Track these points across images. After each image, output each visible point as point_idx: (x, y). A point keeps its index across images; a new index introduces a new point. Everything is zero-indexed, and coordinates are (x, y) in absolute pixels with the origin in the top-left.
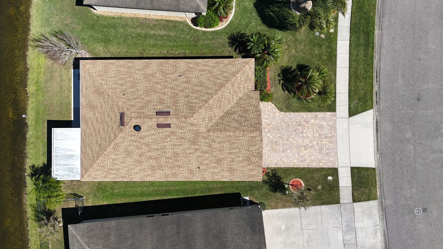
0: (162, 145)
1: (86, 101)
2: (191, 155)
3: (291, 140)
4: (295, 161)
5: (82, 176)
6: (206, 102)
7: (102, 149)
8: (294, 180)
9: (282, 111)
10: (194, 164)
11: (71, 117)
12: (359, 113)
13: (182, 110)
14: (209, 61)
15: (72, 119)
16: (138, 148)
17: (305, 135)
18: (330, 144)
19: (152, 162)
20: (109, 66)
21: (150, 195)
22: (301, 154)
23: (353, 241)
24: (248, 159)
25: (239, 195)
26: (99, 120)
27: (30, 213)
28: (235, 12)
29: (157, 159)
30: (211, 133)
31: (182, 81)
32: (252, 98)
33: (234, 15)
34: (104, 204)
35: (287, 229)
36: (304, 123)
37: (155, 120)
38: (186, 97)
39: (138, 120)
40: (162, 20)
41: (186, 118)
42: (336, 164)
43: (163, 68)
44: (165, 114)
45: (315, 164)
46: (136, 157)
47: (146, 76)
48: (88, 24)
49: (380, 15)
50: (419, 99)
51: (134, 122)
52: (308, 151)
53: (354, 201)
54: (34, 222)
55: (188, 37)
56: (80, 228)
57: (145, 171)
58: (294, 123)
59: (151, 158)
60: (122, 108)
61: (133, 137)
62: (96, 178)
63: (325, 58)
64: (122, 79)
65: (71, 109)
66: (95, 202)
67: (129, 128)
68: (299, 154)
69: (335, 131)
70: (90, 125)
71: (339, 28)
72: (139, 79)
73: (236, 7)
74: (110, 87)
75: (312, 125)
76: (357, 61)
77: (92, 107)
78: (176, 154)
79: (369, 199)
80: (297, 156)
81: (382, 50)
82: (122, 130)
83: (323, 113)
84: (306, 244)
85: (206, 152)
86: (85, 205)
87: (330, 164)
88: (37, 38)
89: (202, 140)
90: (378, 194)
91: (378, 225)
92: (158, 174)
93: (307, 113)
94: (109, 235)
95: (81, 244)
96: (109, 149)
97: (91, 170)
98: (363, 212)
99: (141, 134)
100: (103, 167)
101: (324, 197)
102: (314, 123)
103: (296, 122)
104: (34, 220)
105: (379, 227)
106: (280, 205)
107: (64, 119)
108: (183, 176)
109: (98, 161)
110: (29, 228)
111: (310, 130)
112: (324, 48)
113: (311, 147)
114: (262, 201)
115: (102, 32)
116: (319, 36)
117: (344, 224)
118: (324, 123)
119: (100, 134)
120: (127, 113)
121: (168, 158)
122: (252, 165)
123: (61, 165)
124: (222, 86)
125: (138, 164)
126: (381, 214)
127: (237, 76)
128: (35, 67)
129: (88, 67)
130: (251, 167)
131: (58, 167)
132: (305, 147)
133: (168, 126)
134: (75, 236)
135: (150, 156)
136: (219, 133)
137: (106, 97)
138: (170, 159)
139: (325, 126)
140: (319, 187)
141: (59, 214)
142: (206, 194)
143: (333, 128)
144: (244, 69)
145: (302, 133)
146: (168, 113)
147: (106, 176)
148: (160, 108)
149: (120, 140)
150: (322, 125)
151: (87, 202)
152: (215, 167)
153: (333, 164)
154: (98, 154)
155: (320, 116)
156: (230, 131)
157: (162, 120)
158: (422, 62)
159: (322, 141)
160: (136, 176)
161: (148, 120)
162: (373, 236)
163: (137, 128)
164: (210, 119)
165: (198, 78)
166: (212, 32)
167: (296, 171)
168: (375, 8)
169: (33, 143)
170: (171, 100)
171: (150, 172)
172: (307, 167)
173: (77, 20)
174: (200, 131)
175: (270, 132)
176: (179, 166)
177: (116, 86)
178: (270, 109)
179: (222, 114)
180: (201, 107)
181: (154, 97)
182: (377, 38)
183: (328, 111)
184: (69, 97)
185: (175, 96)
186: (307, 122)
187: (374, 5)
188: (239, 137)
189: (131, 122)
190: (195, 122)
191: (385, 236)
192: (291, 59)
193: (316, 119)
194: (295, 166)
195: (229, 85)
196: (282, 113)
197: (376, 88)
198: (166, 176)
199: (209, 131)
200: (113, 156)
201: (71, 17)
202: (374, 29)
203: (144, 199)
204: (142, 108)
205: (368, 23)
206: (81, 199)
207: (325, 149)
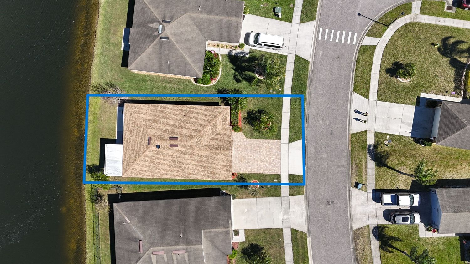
0: (172, 157)
1: (127, 128)
2: (189, 164)
3: (253, 156)
4: (255, 169)
5: (123, 174)
6: (199, 132)
7: (136, 158)
8: (254, 181)
9: (248, 138)
10: (191, 169)
11: (116, 136)
12: (295, 141)
13: (185, 137)
14: (203, 107)
15: (116, 138)
16: (158, 158)
17: (261, 153)
18: (276, 160)
19: (166, 167)
20: (142, 108)
21: (164, 187)
22: (258, 165)
23: (288, 220)
24: (223, 167)
25: (219, 189)
26: (135, 140)
27: (87, 196)
28: (221, 75)
29: (169, 165)
30: (201, 151)
31: (186, 119)
32: (227, 130)
33: (220, 77)
34: (134, 192)
35: (248, 211)
36: (261, 146)
37: (168, 142)
38: (188, 129)
39: (159, 142)
40: (175, 78)
41: (187, 142)
42: (280, 172)
43: (175, 110)
44: (175, 139)
45: (267, 171)
46: (156, 164)
47: (164, 115)
48: (129, 79)
49: (310, 81)
50: (331, 134)
51: (156, 143)
52: (263, 163)
53: (290, 195)
54: (89, 202)
55: (191, 89)
56: (121, 205)
57: (161, 172)
58: (255, 146)
59: (165, 164)
60: (149, 134)
61: (155, 152)
62: (131, 175)
63: (275, 106)
64: (149, 116)
65: (116, 131)
66: (129, 191)
67: (153, 146)
68: (257, 165)
69: (280, 151)
70: (129, 143)
71: (285, 88)
72: (160, 117)
73: (222, 72)
74: (143, 121)
75: (266, 147)
76: (295, 109)
77: (130, 132)
78: (180, 163)
79: (299, 194)
80: (256, 166)
81: (311, 102)
82: (149, 147)
83: (273, 140)
84: (259, 221)
85: (198, 162)
86: (123, 192)
87: (276, 172)
88: (95, 86)
89: (196, 155)
90: (305, 191)
91: (304, 211)
92: (169, 175)
93: (263, 140)
94: (138, 210)
95: (121, 215)
96: (140, 158)
97: (128, 170)
98: (295, 202)
99: (160, 150)
100: (136, 169)
101: (271, 192)
102: (267, 146)
103: (256, 145)
104: (90, 201)
105: (304, 212)
106: (244, 197)
107: (111, 138)
108: (184, 176)
109: (133, 165)
110: (86, 206)
111: (265, 150)
112: (275, 99)
113: (265, 161)
114: (233, 193)
115: (137, 84)
116: (272, 92)
117: (283, 209)
118: (274, 146)
119: (135, 149)
120: (152, 137)
121: (175, 165)
122: (226, 171)
123: (110, 167)
124: (209, 123)
125: (157, 168)
126: (306, 204)
127: (219, 117)
128: (94, 104)
129: (129, 108)
130: (225, 172)
131: (108, 168)
132: (261, 161)
133: (176, 146)
134: (117, 210)
135: (165, 163)
136: (206, 151)
137: (140, 127)
138: (177, 165)
139: (274, 148)
140: (269, 186)
141: (106, 197)
142: (199, 188)
143: (279, 149)
144: (223, 113)
145: (260, 152)
146: (176, 138)
147: (137, 175)
148: (172, 135)
149: (147, 153)
150: (272, 148)
151: (123, 191)
152: (203, 171)
153: (278, 172)
154: (134, 161)
155: (271, 142)
156: (213, 150)
157: (173, 142)
158: (335, 111)
159: (272, 157)
160: (156, 175)
161: (164, 142)
162: (301, 217)
163: (158, 146)
164: (201, 143)
165: (195, 117)
166: (206, 87)
167: (255, 175)
168: (307, 77)
169: (90, 152)
170: (179, 131)
171: (164, 173)
172: (262, 173)
173: (122, 76)
174: (195, 150)
175: (240, 151)
176: (182, 170)
177: (146, 121)
178: (240, 136)
179: (208, 139)
180: (196, 135)
181: (169, 128)
182: (308, 95)
183: (276, 139)
184: (115, 124)
185: (181, 128)
186: (263, 145)
187: (307, 75)
188: (218, 154)
189: (154, 143)
190: (192, 144)
191: (308, 217)
192: (254, 106)
193: (268, 143)
194: (255, 173)
195: (214, 123)
196: (248, 139)
197: (306, 126)
198: (174, 175)
199: (200, 149)
200: (142, 163)
201: (118, 74)
202: (306, 89)
203: (160, 190)
204: (161, 135)
205: (302, 86)
206: (120, 188)
207: (273, 163)
